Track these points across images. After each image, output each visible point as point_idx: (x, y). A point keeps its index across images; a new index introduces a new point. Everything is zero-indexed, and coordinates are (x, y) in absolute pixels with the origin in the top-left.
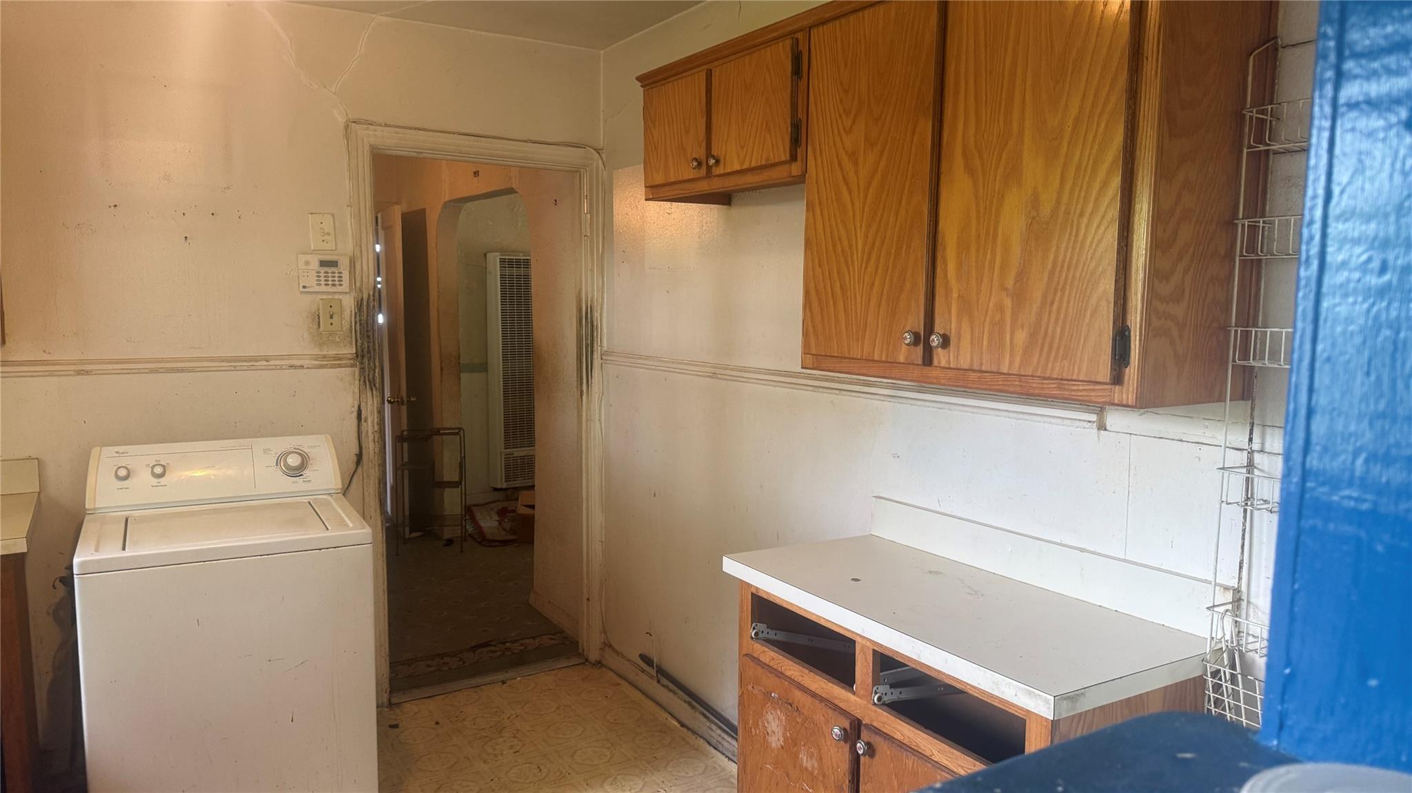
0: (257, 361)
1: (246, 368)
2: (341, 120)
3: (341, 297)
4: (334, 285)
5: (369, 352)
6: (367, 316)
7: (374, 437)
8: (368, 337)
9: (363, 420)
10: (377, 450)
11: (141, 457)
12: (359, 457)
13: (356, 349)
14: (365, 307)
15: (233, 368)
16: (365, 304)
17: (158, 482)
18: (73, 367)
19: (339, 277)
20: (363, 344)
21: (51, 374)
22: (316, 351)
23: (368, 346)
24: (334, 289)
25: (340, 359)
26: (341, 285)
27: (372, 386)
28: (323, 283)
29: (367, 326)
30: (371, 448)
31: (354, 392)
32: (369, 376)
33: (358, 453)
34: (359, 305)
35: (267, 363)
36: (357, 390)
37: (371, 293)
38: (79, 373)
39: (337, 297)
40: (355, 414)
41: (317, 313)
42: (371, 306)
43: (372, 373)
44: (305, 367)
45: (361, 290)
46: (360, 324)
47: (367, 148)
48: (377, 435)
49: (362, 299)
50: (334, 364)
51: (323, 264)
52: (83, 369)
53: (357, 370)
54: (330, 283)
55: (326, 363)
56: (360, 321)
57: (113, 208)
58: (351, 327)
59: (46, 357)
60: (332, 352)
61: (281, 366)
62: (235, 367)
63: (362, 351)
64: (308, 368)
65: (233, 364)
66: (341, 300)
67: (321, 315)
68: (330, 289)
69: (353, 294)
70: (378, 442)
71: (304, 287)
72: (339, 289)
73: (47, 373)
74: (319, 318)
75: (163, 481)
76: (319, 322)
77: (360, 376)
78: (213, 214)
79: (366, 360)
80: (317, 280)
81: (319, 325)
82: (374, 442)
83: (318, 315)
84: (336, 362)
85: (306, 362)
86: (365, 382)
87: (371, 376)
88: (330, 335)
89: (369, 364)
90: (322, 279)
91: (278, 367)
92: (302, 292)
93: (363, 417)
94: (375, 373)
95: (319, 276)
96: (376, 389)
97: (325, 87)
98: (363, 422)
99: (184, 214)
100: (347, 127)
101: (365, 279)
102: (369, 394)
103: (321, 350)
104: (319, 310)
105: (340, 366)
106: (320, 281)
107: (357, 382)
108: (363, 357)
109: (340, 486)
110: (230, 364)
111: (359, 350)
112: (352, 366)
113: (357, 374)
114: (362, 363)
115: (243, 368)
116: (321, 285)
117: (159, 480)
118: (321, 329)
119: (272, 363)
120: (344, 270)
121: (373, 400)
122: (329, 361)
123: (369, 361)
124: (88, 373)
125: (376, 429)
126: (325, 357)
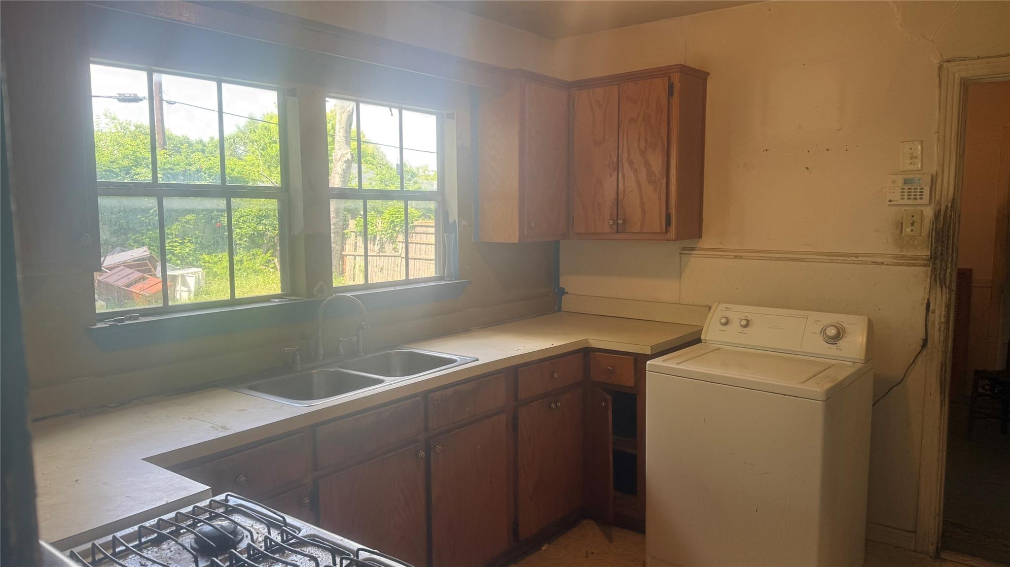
0: (849, 256)
1: (840, 261)
2: (936, 62)
3: (922, 208)
4: (915, 199)
5: (942, 254)
6: (943, 225)
7: (940, 327)
8: (943, 242)
9: (930, 311)
10: (942, 339)
11: (738, 312)
12: (925, 341)
13: (931, 252)
14: (942, 217)
15: (830, 261)
16: (942, 213)
17: (743, 331)
18: (734, 254)
19: (920, 192)
20: (936, 247)
21: (721, 257)
22: (897, 252)
23: (942, 250)
24: (915, 202)
25: (916, 259)
26: (921, 199)
27: (943, 283)
28: (906, 197)
29: (943, 233)
30: (936, 336)
31: (925, 287)
32: (940, 275)
33: (924, 338)
34: (937, 215)
35: (856, 259)
36: (928, 286)
37: (949, 205)
38: (736, 257)
39: (919, 208)
40: (925, 306)
41: (901, 222)
42: (948, 216)
43: (943, 272)
44: (885, 263)
45: (939, 203)
46: (936, 231)
47: (957, 82)
48: (943, 326)
49: (940, 210)
50: (910, 263)
51: (906, 182)
52: (739, 255)
53: (929, 269)
54: (912, 197)
55: (903, 261)
56: (936, 228)
57: (765, 151)
58: (929, 233)
59: (720, 246)
60: (911, 253)
61: (866, 262)
62: (832, 260)
63: (936, 253)
64: (887, 265)
65: (832, 258)
66: (922, 211)
67: (904, 223)
68: (910, 202)
69: (933, 205)
70: (944, 332)
71: (890, 201)
72: (919, 202)
73: (719, 256)
74: (902, 226)
75: (746, 330)
76: (902, 229)
77: (931, 275)
78: (827, 150)
79: (938, 262)
80: (901, 195)
81: (901, 231)
82: (940, 331)
83: (902, 223)
84: (912, 262)
85: (886, 260)
86: (935, 280)
87: (942, 276)
88: (910, 239)
89: (941, 264)
90: (906, 194)
91: (864, 262)
92: (889, 205)
93: (931, 309)
94: (946, 272)
95: (902, 192)
96: (946, 287)
97: (924, 38)
98: (930, 313)
99: (808, 152)
100: (940, 67)
101: (944, 193)
102: (939, 290)
103: (901, 251)
104: (902, 218)
105: (914, 265)
106: (904, 195)
107: (929, 279)
108: (936, 258)
109: (863, 358)
110: (828, 258)
111: (933, 254)
112: (925, 266)
113: (929, 274)
114: (934, 264)
115: (837, 261)
116: (904, 199)
117: (743, 329)
118: (903, 234)
119: (860, 259)
120: (925, 186)
121: (942, 296)
122: (906, 260)
123: (941, 262)
124: (741, 257)
125: (942, 321)
126: (903, 257)
